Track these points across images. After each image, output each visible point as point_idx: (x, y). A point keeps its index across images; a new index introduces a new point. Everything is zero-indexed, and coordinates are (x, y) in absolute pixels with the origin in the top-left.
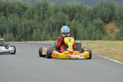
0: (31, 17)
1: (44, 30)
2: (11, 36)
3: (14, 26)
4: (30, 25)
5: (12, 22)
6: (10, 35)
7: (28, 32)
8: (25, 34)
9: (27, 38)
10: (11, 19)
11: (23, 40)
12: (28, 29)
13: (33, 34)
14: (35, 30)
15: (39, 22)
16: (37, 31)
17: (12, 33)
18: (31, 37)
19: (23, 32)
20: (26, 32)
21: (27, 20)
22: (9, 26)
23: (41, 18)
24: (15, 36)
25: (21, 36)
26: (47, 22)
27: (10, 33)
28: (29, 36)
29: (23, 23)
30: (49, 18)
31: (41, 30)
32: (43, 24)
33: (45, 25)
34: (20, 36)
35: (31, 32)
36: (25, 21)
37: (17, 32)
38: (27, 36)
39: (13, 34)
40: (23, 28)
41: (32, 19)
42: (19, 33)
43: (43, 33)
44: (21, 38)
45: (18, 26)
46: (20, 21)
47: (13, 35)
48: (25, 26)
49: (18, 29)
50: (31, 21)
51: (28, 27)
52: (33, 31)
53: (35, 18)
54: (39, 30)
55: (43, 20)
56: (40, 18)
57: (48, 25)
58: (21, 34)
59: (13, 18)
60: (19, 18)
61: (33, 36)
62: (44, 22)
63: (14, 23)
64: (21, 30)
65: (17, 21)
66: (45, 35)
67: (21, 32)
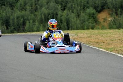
0: (23, 8)
1: (36, 21)
2: (4, 29)
3: (7, 18)
4: (23, 17)
5: (4, 14)
6: (3, 27)
7: (21, 24)
8: (18, 26)
9: (20, 29)
10: (3, 11)
11: (16, 32)
12: (21, 21)
13: (25, 25)
14: (27, 22)
15: (31, 13)
16: (30, 23)
17: (4, 25)
18: (24, 29)
19: (15, 24)
20: (19, 24)
21: (20, 11)
22: (1, 19)
23: (34, 9)
24: (7, 28)
25: (14, 28)
26: (39, 13)
27: (2, 25)
28: (22, 27)
29: (16, 15)
30: (41, 9)
31: (34, 21)
32: (36, 15)
33: (38, 16)
34: (12, 28)
35: (24, 24)
36: (17, 13)
37: (9, 24)
38: (20, 27)
39: (6, 26)
40: (16, 20)
41: (24, 11)
42: (11, 25)
43: (35, 25)
44: (14, 30)
45: (11, 18)
46: (12, 13)
47: (6, 28)
48: (18, 18)
49: (11, 21)
50: (23, 13)
51: (20, 18)
52: (26, 23)
53: (27, 10)
54: (31, 21)
55: (36, 11)
56: (32, 9)
57: (40, 16)
58: (14, 26)
59: (5, 10)
60: (11, 10)
61: (25, 28)
62: (37, 13)
63: (6, 15)
64: (14, 22)
65: (9, 13)
66: (38, 26)
67: (14, 24)
